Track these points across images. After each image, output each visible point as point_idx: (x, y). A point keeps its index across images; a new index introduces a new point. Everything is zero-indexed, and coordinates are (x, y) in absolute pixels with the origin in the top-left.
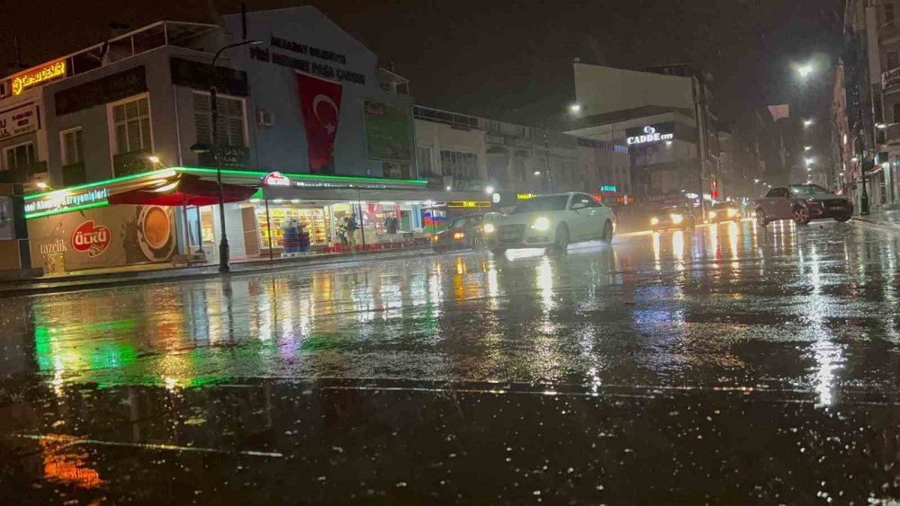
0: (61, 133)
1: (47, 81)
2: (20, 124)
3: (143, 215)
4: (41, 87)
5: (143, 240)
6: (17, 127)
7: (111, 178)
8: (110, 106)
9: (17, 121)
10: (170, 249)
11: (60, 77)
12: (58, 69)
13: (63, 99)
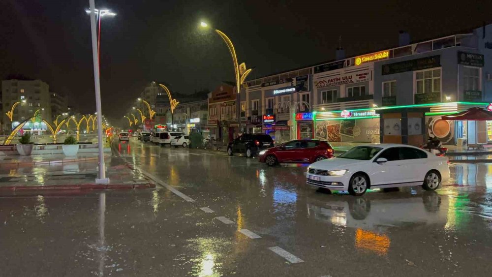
0: (383, 83)
1: (377, 60)
2: (360, 78)
3: (433, 122)
4: (373, 63)
5: (432, 133)
6: (358, 79)
7: (413, 105)
8: (415, 72)
9: (359, 77)
10: (449, 139)
11: (386, 58)
12: (385, 54)
13: (386, 68)
